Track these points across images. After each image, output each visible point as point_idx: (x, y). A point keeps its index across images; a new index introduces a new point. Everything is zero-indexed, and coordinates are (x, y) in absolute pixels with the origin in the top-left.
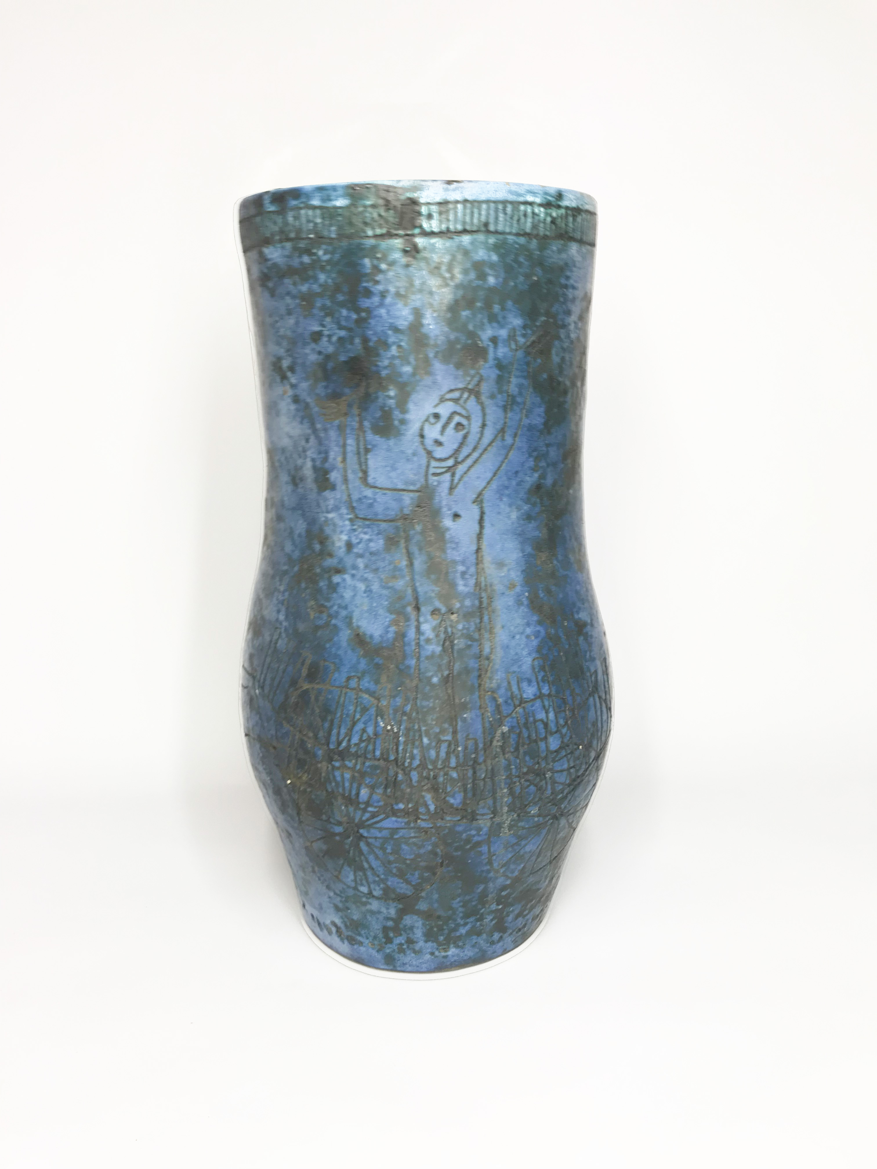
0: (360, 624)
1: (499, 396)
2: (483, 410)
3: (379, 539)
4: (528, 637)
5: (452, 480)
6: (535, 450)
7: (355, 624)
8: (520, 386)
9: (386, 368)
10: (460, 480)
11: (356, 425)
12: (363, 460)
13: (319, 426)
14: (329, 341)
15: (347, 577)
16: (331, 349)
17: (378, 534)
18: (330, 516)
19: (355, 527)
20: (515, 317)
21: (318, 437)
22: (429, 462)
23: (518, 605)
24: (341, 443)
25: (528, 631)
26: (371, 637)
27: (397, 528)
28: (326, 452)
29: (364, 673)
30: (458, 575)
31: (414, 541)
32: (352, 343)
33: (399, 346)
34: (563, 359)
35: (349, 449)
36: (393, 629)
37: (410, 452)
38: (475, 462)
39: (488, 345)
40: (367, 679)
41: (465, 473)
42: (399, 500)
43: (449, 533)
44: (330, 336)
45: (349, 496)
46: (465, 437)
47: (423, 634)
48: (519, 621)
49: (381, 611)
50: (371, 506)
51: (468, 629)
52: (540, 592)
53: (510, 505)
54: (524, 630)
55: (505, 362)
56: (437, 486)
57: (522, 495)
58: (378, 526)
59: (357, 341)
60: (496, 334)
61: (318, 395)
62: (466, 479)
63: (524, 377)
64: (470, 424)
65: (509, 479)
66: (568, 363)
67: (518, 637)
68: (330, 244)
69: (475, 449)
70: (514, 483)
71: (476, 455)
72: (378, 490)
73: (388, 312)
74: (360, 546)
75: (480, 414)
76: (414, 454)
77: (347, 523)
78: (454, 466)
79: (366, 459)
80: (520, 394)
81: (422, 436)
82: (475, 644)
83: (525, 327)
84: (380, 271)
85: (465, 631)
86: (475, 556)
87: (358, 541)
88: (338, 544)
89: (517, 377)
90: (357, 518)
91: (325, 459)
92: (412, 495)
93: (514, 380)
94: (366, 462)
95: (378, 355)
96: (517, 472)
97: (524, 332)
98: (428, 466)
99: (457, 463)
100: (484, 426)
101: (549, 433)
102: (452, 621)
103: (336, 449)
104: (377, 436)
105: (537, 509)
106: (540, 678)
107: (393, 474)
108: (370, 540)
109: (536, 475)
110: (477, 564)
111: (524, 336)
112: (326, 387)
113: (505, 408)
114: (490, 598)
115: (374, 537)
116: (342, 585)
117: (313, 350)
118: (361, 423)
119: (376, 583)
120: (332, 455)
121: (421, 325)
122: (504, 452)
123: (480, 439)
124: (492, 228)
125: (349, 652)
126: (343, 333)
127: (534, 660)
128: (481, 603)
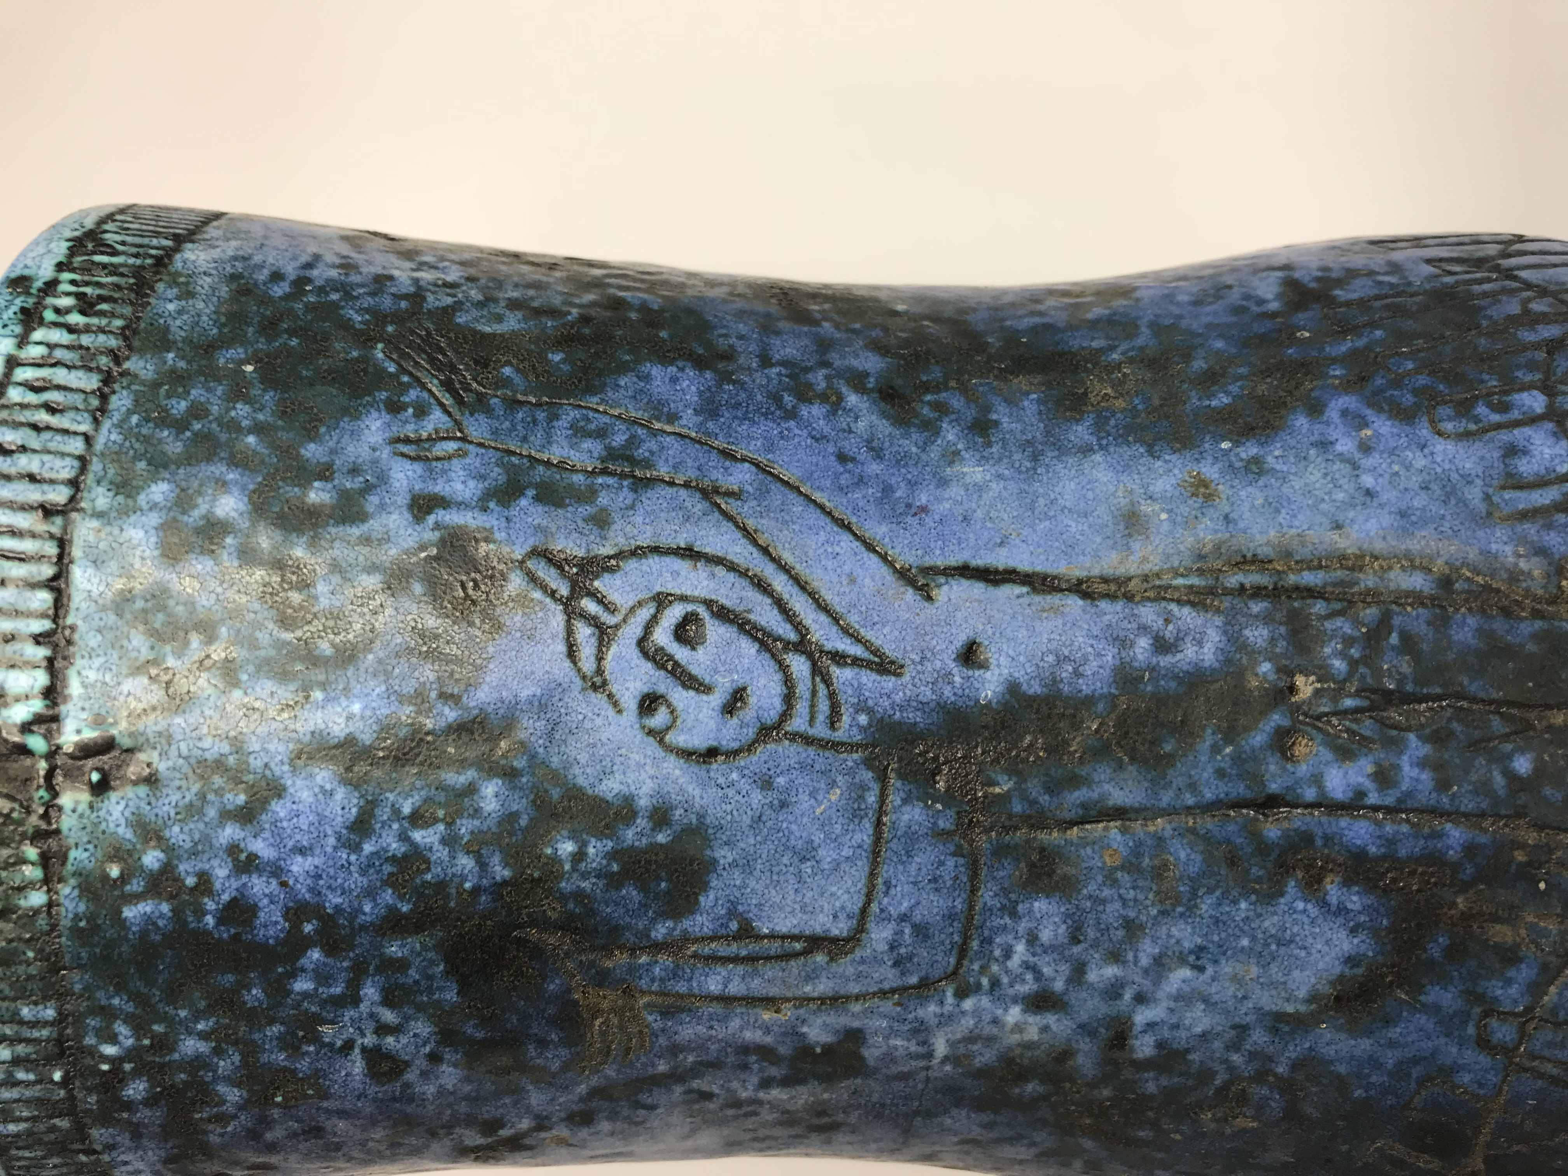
0: (1302, 993)
1: (603, 500)
2: (638, 553)
3: (1030, 911)
4: (1366, 448)
5: (857, 662)
6: (777, 400)
7: (1303, 1008)
8: (579, 432)
9: (483, 865)
10: (857, 639)
11: (665, 960)
12: (775, 947)
13: (662, 1067)
14: (395, 1030)
15: (1142, 1016)
16: (422, 1027)
17: (1014, 915)
18: (941, 1048)
19: (985, 981)
20: (356, 435)
21: (696, 1071)
22: (794, 737)
23: (1261, 473)
24: (716, 1008)
25: (1345, 445)
26: (1351, 960)
27: (1000, 851)
28: (745, 1049)
29: (1475, 997)
30: (1166, 661)
31: (1044, 799)
32: (401, 965)
33: (417, 819)
34: (514, 305)
35: (735, 988)
36: (1333, 890)
37: (757, 797)
38: (802, 586)
39: (437, 526)
40: (1496, 989)
41: (836, 620)
42: (910, 838)
43: (1025, 687)
44: (382, 1029)
45: (883, 994)
46: (723, 614)
47: (1361, 794)
48: (1314, 475)
49: (1270, 923)
50: (921, 931)
51: (1349, 642)
52: (1214, 403)
53: (943, 482)
54: (1343, 458)
55: (497, 475)
56: (870, 711)
57: (910, 444)
58: (988, 910)
59: (394, 950)
60: (403, 499)
61: (566, 1067)
62: (853, 619)
63: (553, 417)
64: (683, 598)
65: (861, 481)
66: (532, 292)
67: (1368, 481)
68: (79, 1019)
69: (762, 586)
70: (874, 468)
71: (780, 583)
72: (874, 907)
73: (302, 851)
74: (1047, 971)
75: (654, 562)
76: (767, 784)
77: (968, 1004)
78: (810, 656)
79: (772, 936)
80: (601, 434)
81: (712, 753)
82: (1397, 621)
83: (394, 408)
84: (167, 870)
85: (1355, 652)
86: (1103, 604)
87: (1029, 977)
88: (1032, 1034)
89: (549, 441)
90: (955, 973)
91: (765, 1053)
92: (894, 799)
93: (555, 453)
94: (783, 937)
95: (441, 886)
96: (842, 458)
97: (410, 410)
98: (808, 741)
99: (802, 646)
100: (689, 553)
101: (729, 356)
102: (1317, 693)
103: (735, 1023)
104: (702, 899)
105: (956, 402)
106: (1496, 418)
107: (827, 855)
108: (1032, 939)
109: (852, 399)
110: (1129, 597)
111: (421, 412)
112: (542, 1043)
113: (642, 484)
114: (1244, 562)
115: (1023, 926)
116: (1166, 1033)
117: (424, 1074)
118: (657, 947)
119: (1174, 931)
120: (752, 1036)
121: (349, 741)
122: (777, 494)
123: (732, 567)
124: (59, 495)
125: (1394, 1032)
126: (370, 992)
127: (1440, 434)
128: (1258, 592)
